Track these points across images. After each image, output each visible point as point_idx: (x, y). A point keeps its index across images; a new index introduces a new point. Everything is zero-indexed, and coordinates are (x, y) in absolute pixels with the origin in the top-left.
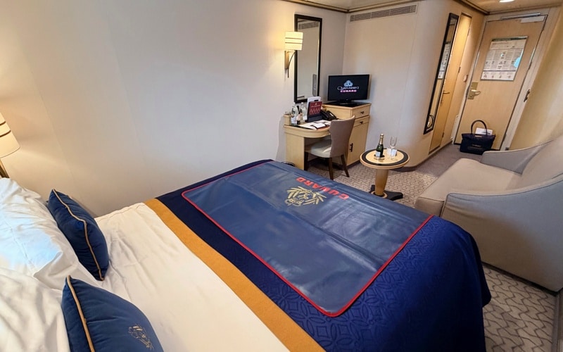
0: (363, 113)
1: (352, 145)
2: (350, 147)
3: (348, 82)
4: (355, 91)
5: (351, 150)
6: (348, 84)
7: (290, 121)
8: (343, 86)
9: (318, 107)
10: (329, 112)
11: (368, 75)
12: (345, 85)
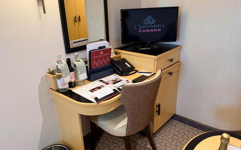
0: (171, 60)
1: (159, 106)
2: (156, 109)
3: (149, 17)
4: (160, 30)
5: (159, 112)
6: (149, 20)
7: (56, 83)
8: (142, 24)
9: (105, 57)
10: (124, 60)
11: (177, 8)
12: (145, 22)
